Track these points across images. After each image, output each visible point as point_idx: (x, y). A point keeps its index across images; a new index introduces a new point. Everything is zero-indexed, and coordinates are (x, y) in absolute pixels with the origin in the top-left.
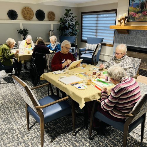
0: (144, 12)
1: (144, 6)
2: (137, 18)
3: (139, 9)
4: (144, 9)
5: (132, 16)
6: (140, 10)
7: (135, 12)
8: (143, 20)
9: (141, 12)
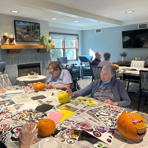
0: (30, 34)
1: (29, 29)
2: (25, 38)
3: (25, 31)
4: (30, 31)
5: (20, 36)
6: (27, 32)
7: (22, 32)
8: (31, 41)
9: (28, 34)
